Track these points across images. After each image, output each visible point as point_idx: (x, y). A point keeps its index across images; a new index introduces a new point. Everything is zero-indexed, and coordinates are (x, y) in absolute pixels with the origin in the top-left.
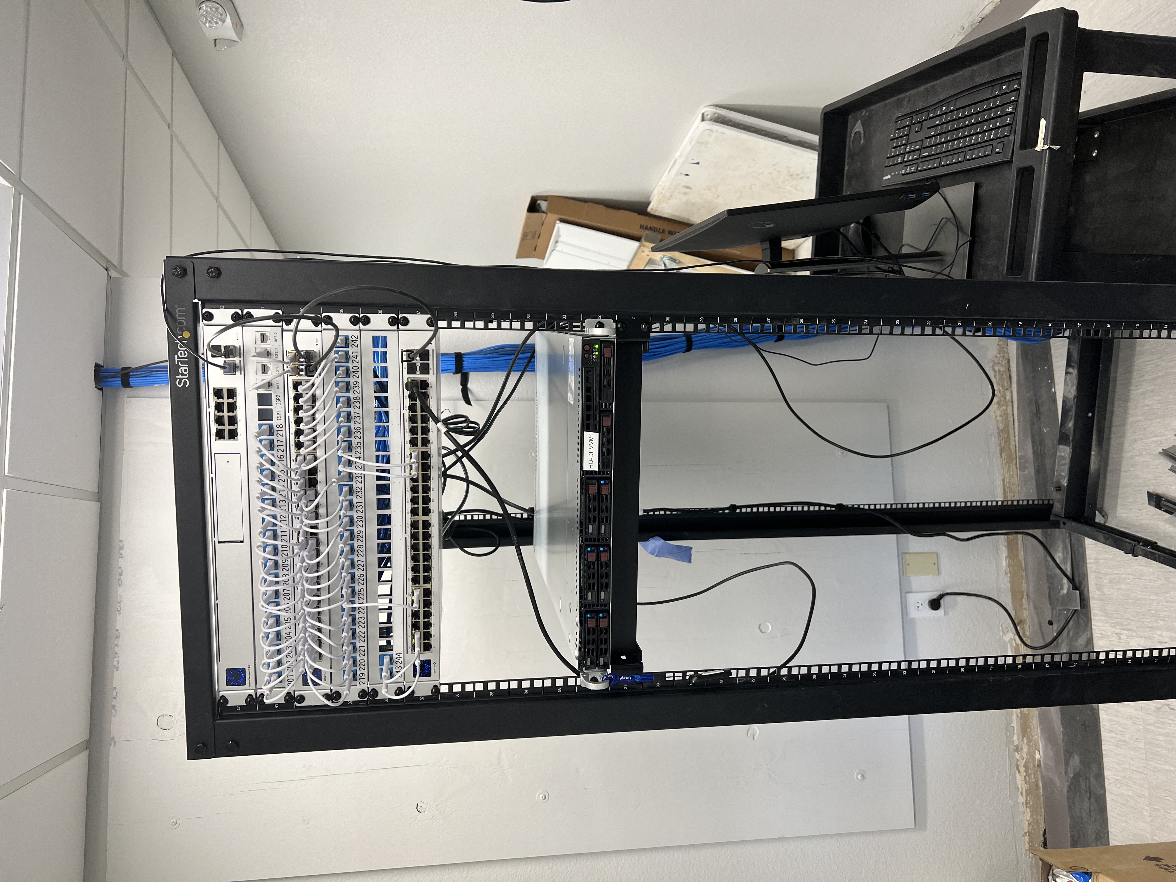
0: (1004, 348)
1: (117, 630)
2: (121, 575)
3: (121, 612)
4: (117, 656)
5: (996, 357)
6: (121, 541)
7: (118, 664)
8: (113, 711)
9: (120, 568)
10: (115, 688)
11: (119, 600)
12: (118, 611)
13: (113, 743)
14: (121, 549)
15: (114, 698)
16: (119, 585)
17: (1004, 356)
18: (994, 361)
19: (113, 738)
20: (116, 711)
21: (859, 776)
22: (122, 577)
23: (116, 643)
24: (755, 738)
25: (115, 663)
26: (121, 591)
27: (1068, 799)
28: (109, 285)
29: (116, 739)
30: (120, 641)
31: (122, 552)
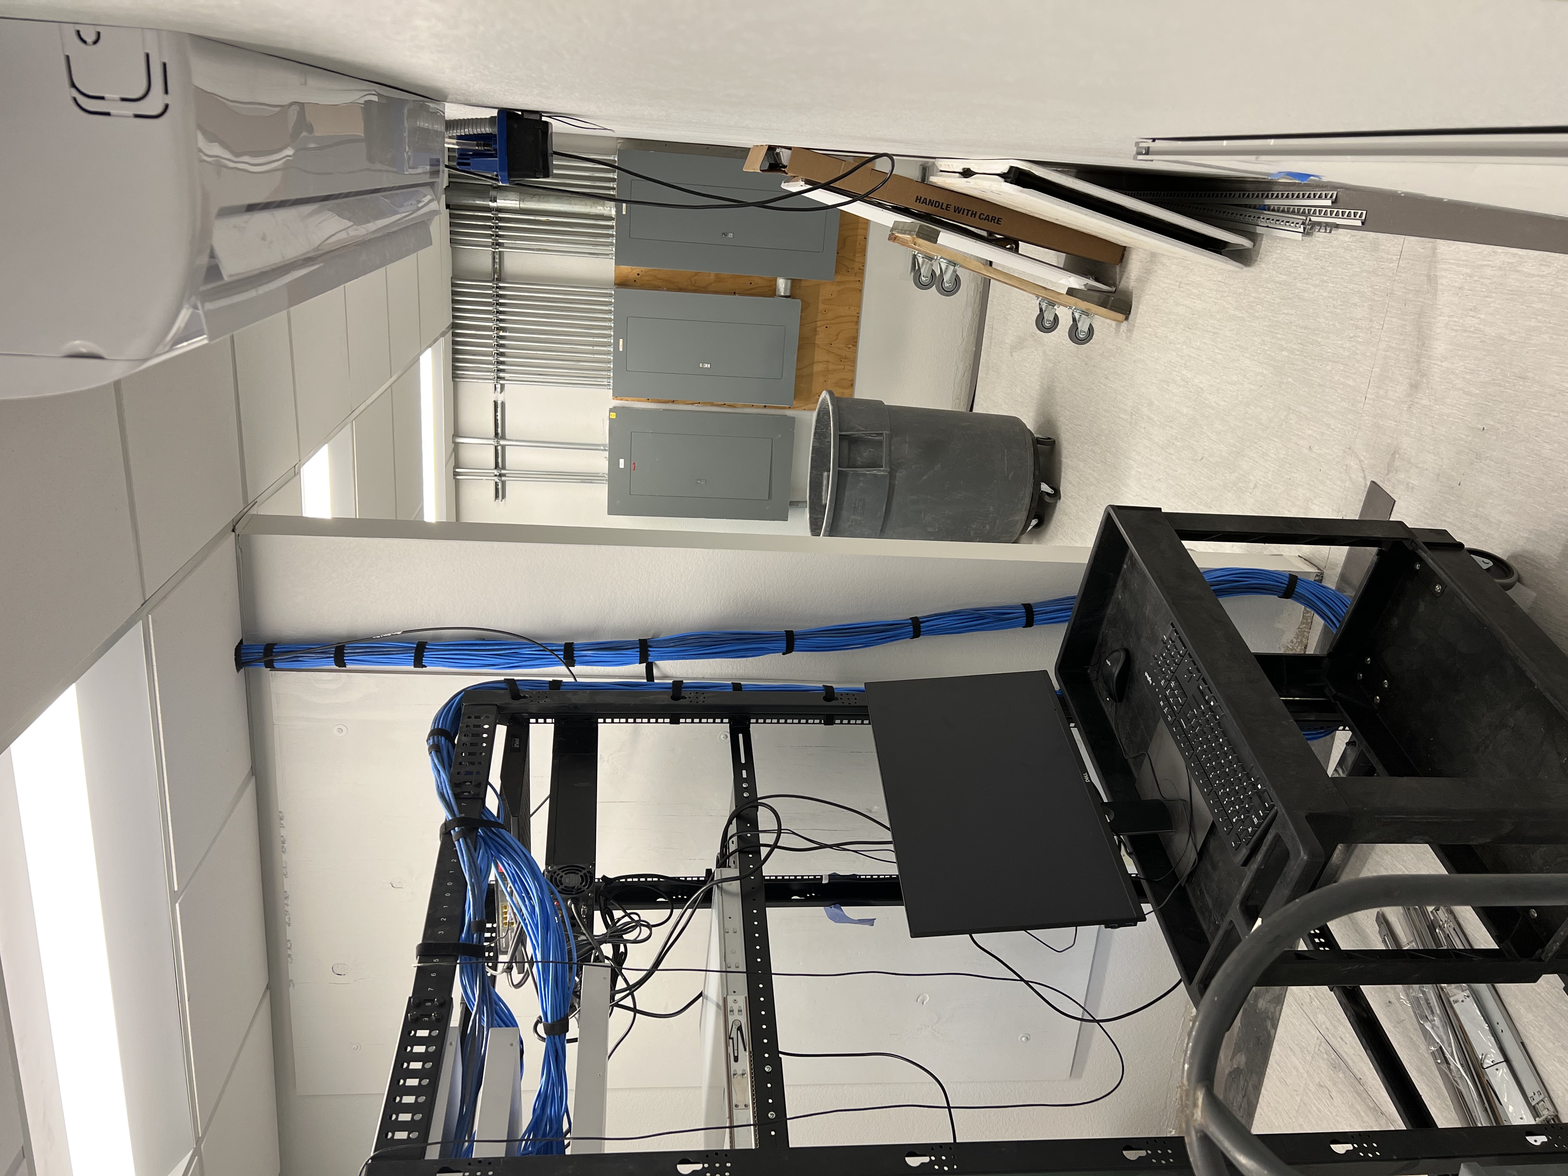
0: (1305, 631)
1: (286, 892)
2: (283, 842)
3: (288, 875)
4: (287, 914)
5: (1292, 642)
6: (281, 812)
7: (289, 920)
8: (289, 959)
9: (282, 836)
10: (289, 940)
11: (285, 866)
12: (285, 875)
13: (292, 985)
14: (281, 819)
15: (289, 948)
16: (283, 852)
17: (1301, 641)
18: (1288, 647)
19: (292, 981)
20: (292, 959)
21: (1023, 1039)
22: (285, 845)
23: (286, 902)
24: (925, 1003)
25: (287, 920)
26: (285, 857)
27: (1226, 1081)
28: (238, 546)
29: (294, 982)
30: (289, 902)
31: (282, 822)
